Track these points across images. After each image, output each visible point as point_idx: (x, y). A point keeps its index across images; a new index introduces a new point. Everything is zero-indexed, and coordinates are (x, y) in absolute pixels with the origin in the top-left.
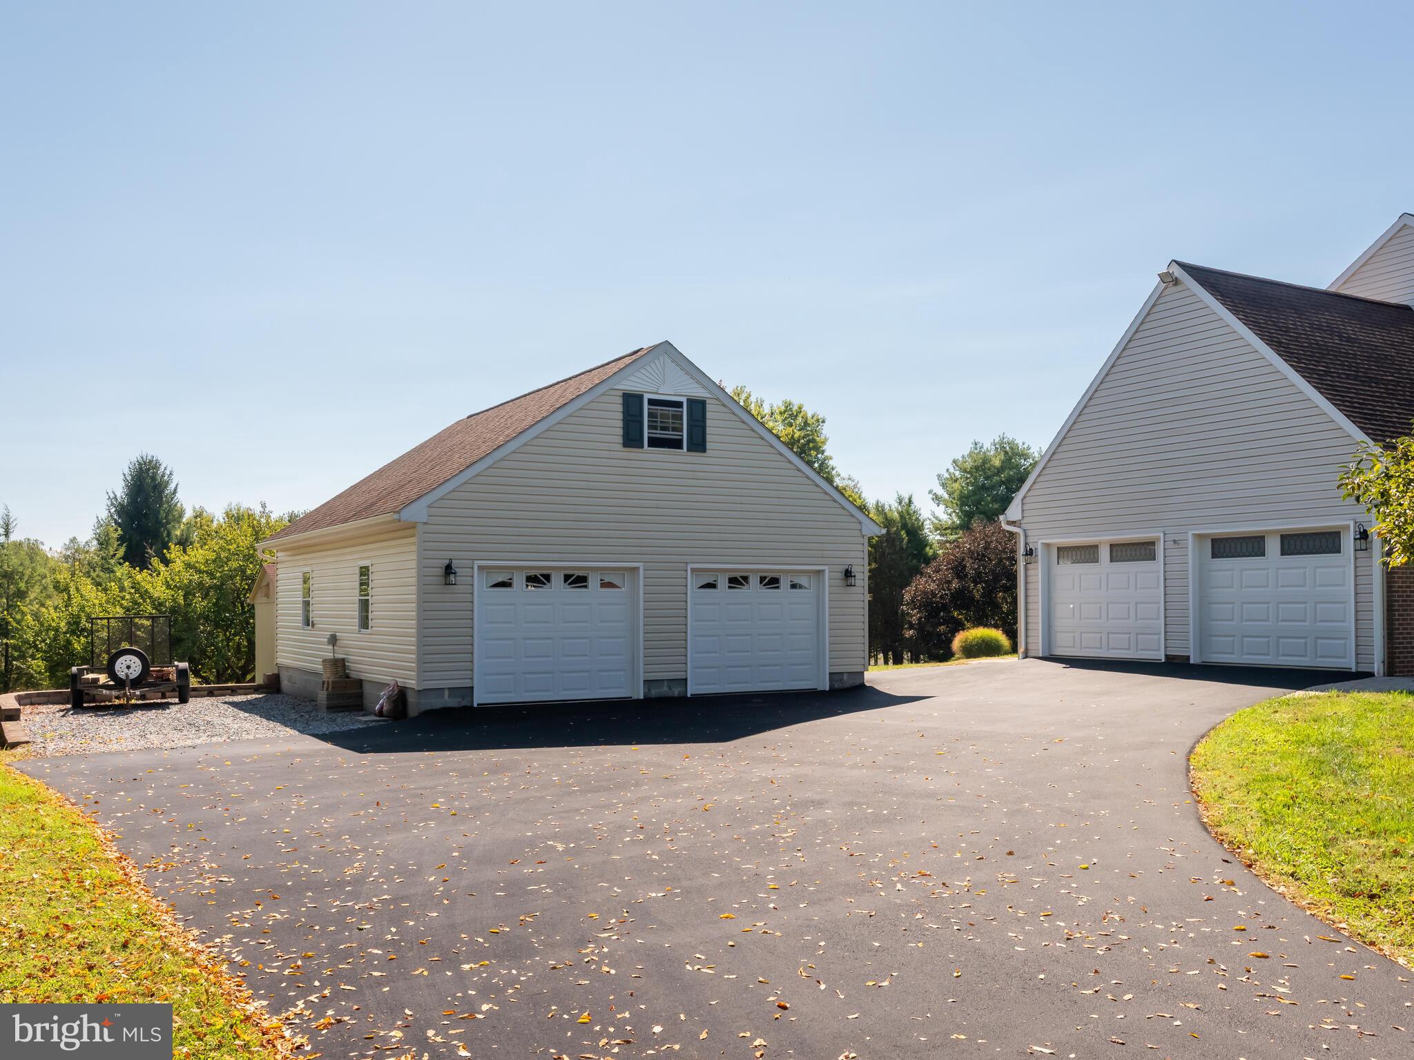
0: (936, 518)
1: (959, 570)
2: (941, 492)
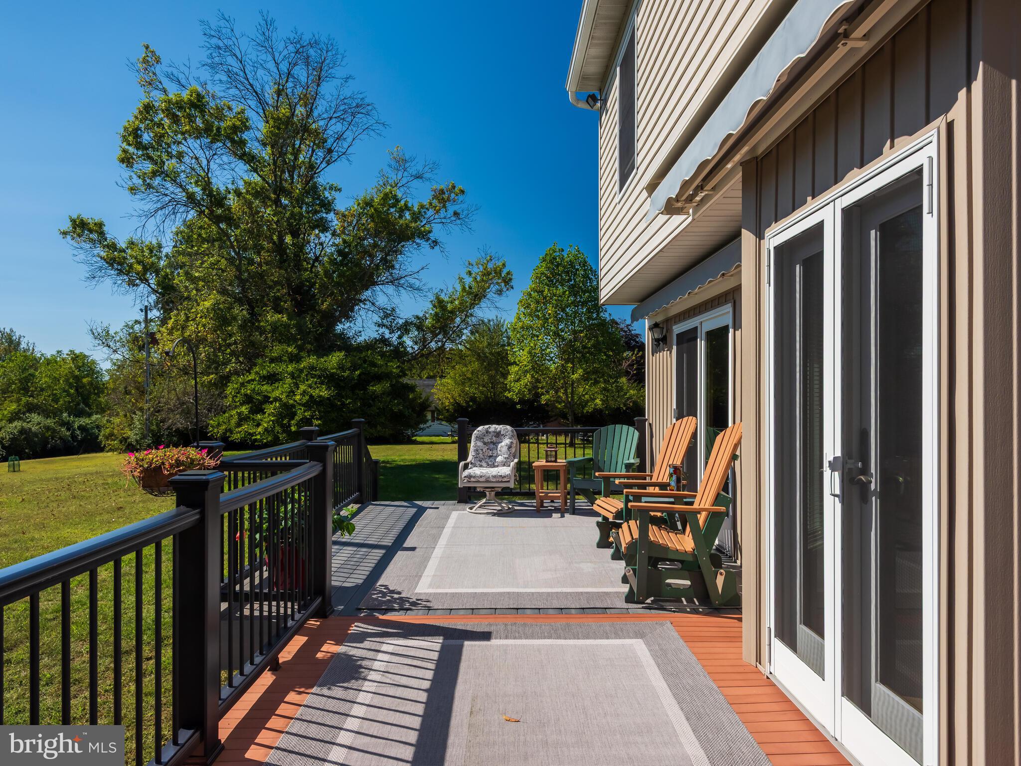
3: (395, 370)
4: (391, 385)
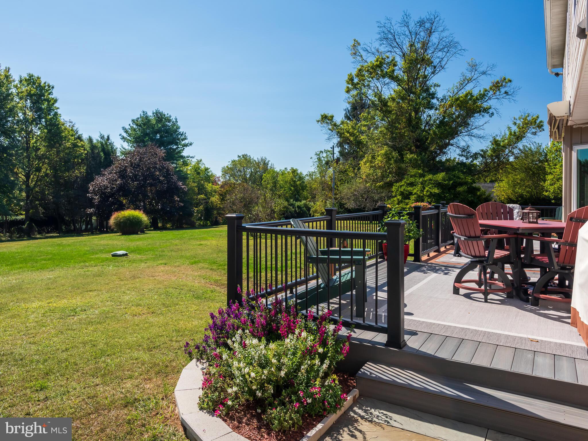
2: (125, 135)
3: (469, 181)
4: (467, 188)
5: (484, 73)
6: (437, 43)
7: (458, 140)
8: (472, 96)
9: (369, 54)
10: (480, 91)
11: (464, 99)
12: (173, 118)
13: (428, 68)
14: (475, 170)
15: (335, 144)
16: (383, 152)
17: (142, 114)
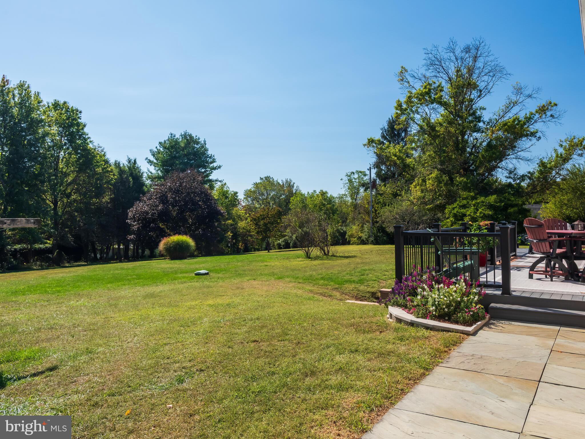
0: (151, 173)
1: (163, 199)
2: (152, 158)
3: (519, 203)
4: (518, 209)
5: (530, 96)
6: (482, 67)
7: (507, 163)
8: (519, 121)
9: (416, 80)
10: (526, 114)
11: (512, 124)
12: (202, 140)
13: (473, 92)
14: (523, 192)
15: (372, 165)
16: (433, 175)
17: (170, 136)
